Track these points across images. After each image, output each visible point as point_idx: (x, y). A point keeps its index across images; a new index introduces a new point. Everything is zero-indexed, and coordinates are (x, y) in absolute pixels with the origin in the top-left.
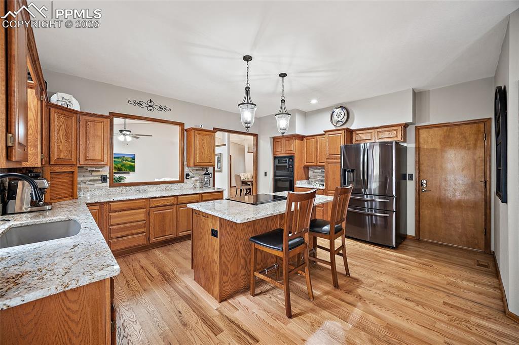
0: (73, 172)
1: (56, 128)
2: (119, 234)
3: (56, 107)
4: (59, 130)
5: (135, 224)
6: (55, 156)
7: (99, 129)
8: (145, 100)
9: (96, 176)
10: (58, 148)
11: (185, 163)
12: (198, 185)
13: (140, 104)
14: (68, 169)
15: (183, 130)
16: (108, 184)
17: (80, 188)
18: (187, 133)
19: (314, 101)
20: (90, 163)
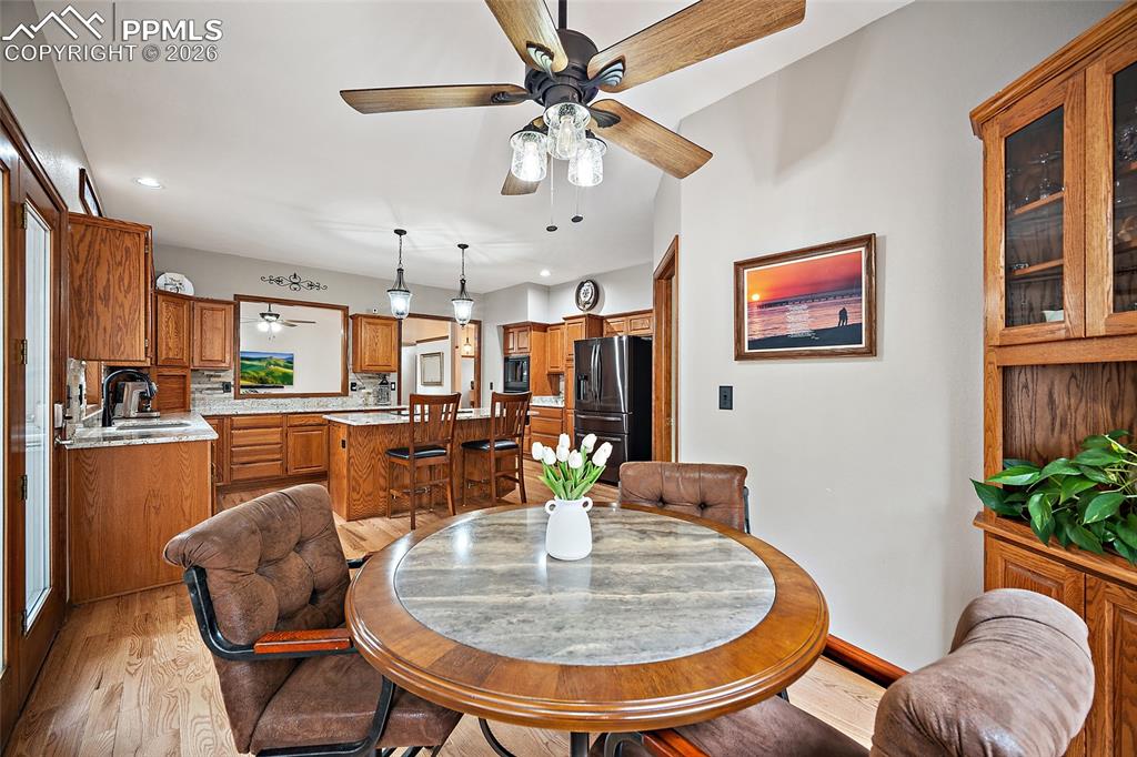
0: (184, 376)
1: (164, 320)
2: (245, 459)
3: (165, 293)
4: (167, 322)
5: (266, 447)
6: (163, 356)
7: (220, 319)
8: (286, 274)
9: (216, 382)
10: (167, 345)
11: (350, 367)
12: (371, 399)
13: (279, 281)
14: (178, 372)
15: (346, 316)
16: (232, 394)
17: (194, 399)
18: (352, 321)
19: (545, 273)
20: (206, 364)
